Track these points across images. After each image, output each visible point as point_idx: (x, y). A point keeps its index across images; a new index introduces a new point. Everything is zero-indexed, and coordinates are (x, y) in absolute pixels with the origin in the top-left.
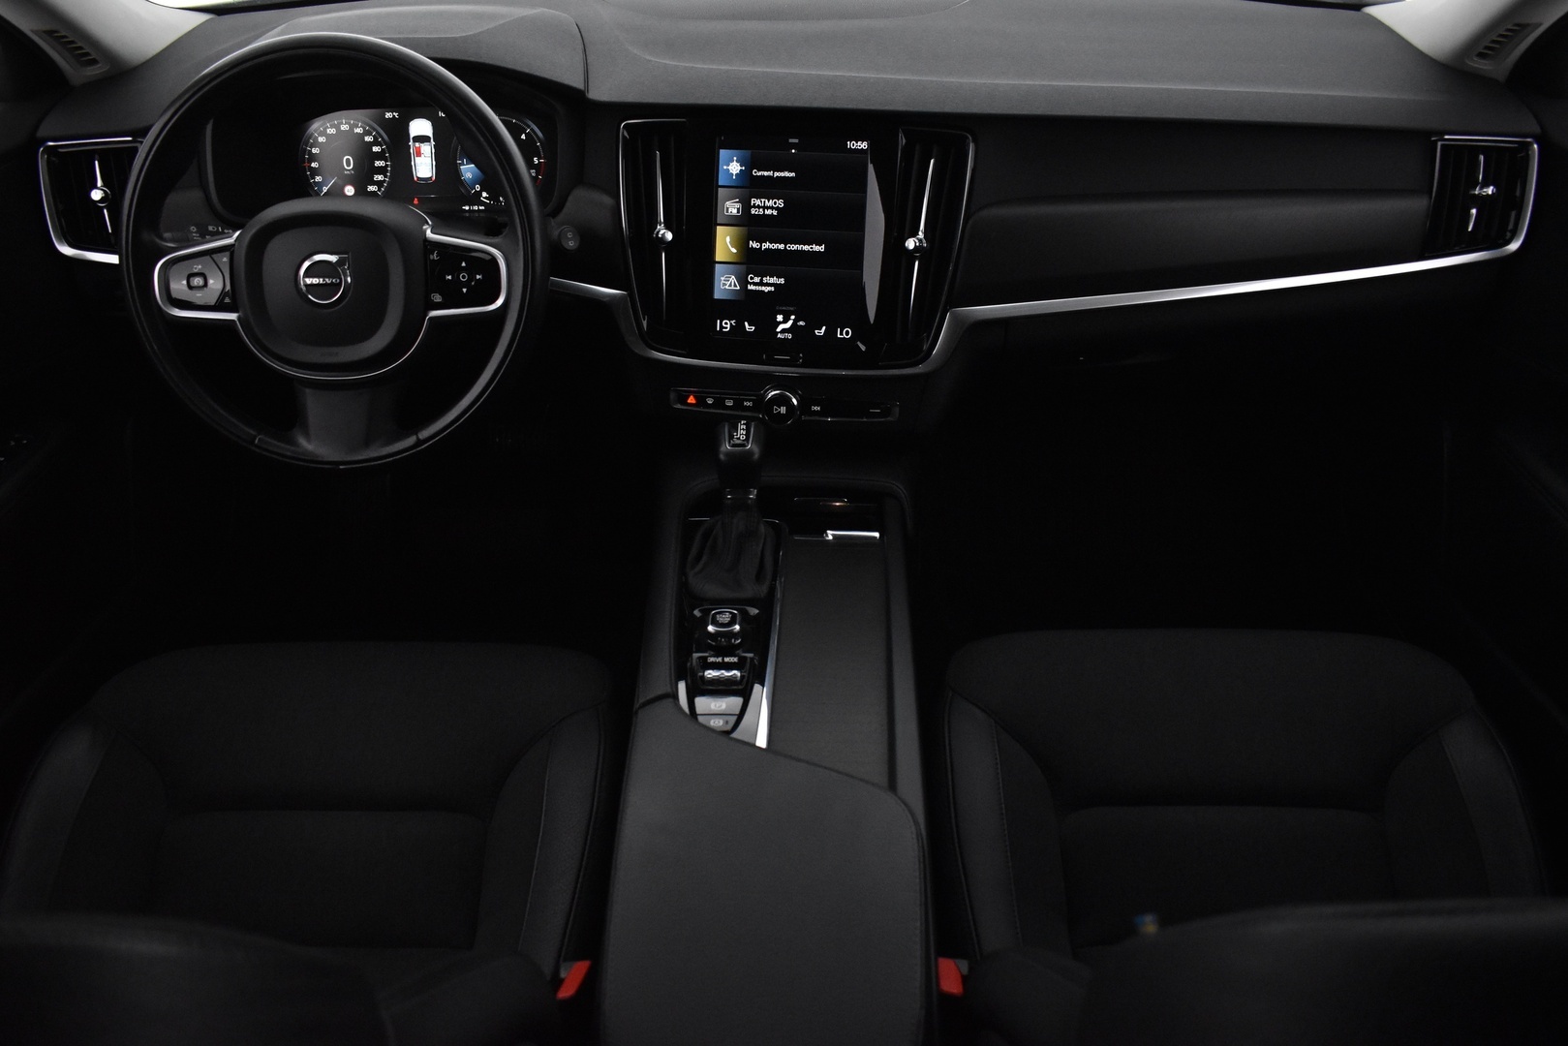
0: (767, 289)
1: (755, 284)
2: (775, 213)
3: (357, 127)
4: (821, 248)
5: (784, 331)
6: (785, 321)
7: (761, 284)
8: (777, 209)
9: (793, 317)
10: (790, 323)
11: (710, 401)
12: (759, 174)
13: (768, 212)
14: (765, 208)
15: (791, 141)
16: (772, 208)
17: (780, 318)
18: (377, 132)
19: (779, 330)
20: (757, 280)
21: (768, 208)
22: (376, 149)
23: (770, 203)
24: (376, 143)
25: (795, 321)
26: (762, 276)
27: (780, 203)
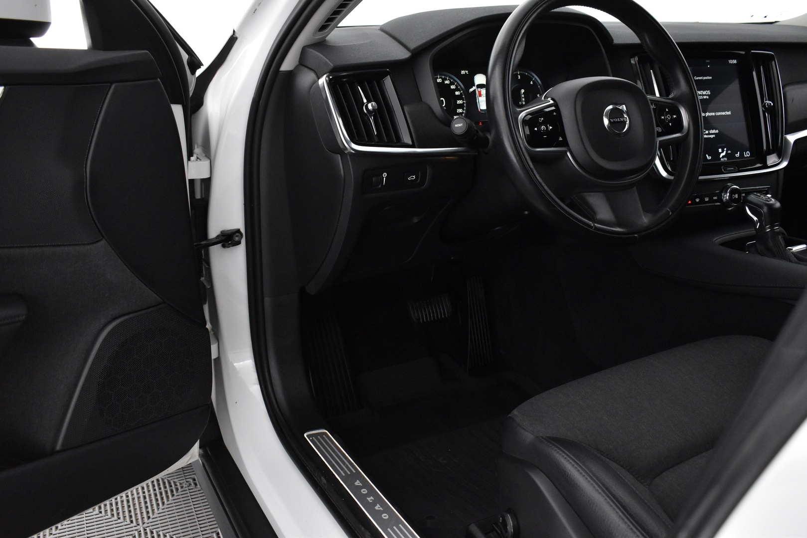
0: (712, 136)
1: (707, 134)
2: (708, 97)
3: (446, 80)
4: (729, 113)
5: (723, 157)
6: (723, 152)
7: (709, 134)
8: (708, 95)
9: (725, 149)
10: (725, 152)
11: (697, 200)
12: (697, 78)
13: (705, 97)
14: (703, 95)
15: (707, 61)
16: (706, 95)
17: (720, 150)
18: (457, 83)
19: (721, 157)
20: (707, 132)
21: (705, 95)
22: (457, 93)
23: (704, 93)
24: (457, 89)
25: (727, 151)
26: (709, 130)
27: (709, 92)
